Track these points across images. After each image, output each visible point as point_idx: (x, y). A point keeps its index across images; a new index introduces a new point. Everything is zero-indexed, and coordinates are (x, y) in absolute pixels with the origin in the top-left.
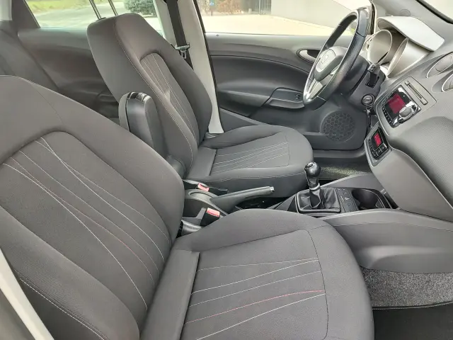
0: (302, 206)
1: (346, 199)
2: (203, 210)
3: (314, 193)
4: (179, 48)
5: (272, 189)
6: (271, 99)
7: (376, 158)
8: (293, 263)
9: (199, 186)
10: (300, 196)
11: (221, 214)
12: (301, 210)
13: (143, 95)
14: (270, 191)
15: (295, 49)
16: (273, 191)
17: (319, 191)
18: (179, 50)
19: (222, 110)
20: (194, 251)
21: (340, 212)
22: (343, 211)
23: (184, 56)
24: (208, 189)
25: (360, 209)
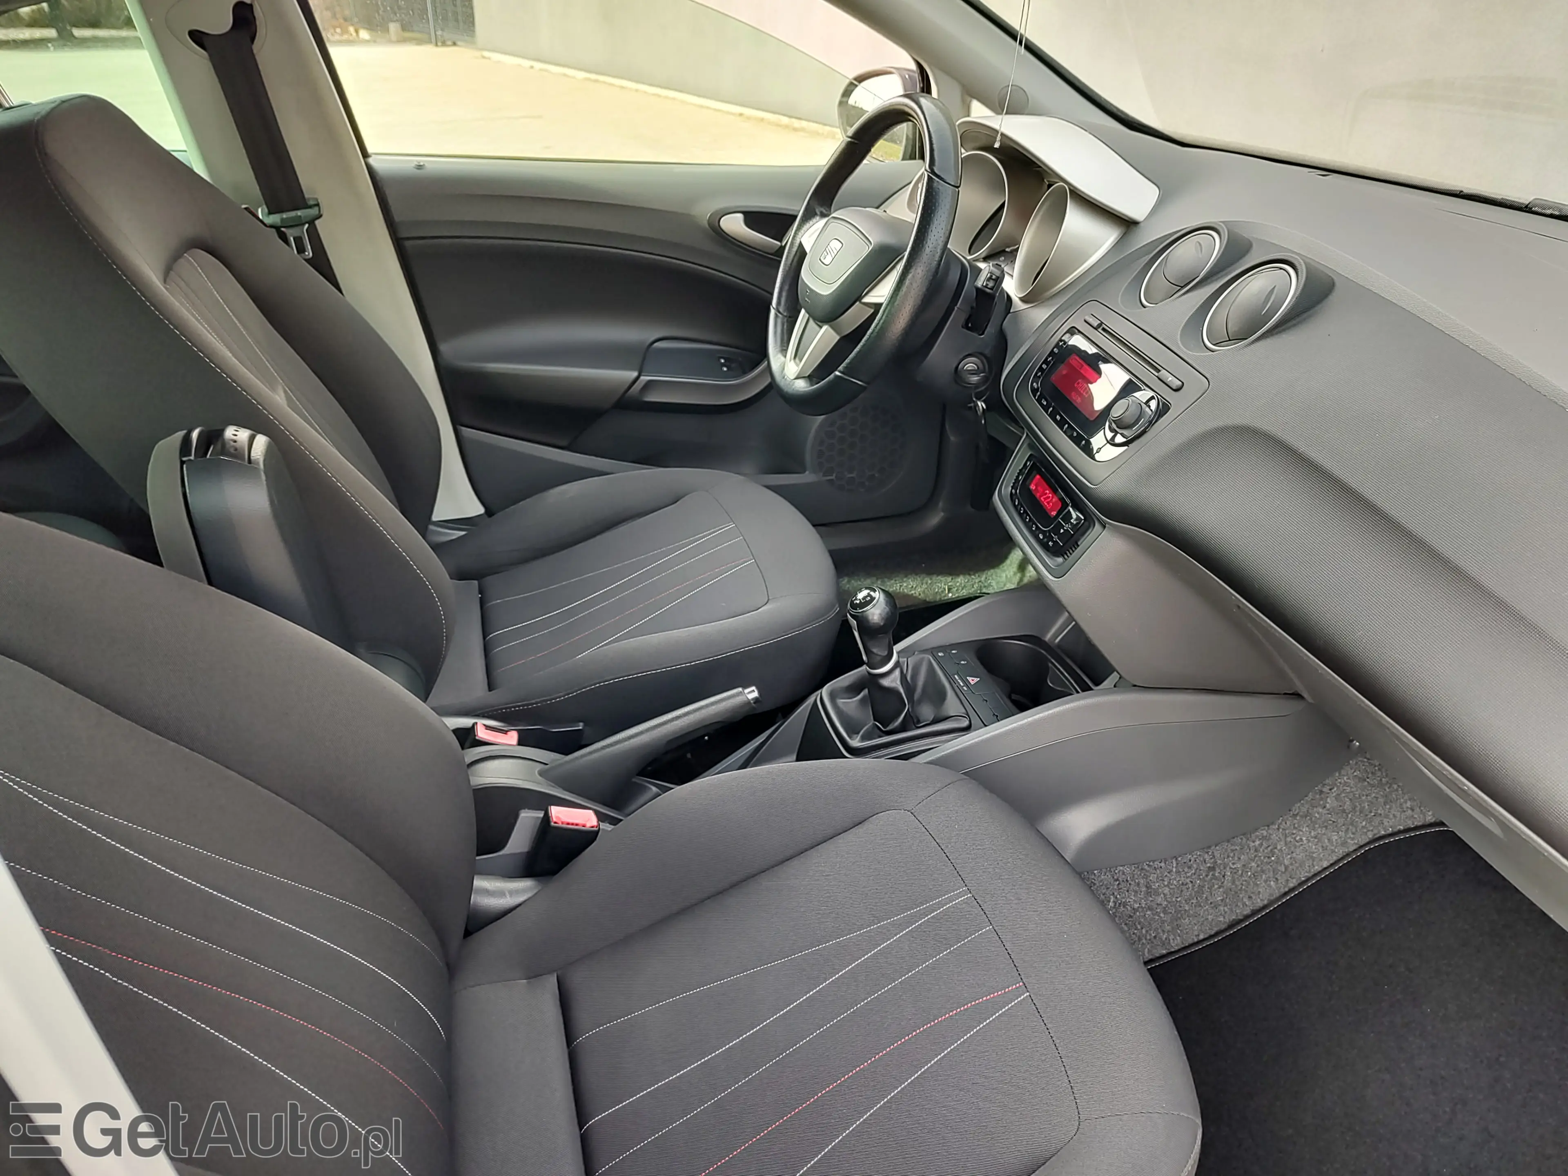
0: (853, 730)
1: (973, 680)
2: (528, 818)
3: (886, 682)
4: (274, 219)
5: (752, 693)
6: (644, 378)
7: (1056, 551)
8: (900, 926)
9: (482, 733)
10: (833, 696)
11: (601, 817)
12: (855, 743)
13: (243, 435)
14: (748, 703)
15: (703, 211)
16: (756, 700)
17: (897, 672)
18: (277, 228)
19: (466, 432)
20: (533, 974)
21: (968, 729)
22: (976, 721)
23: (301, 250)
24: (512, 738)
25: (1022, 708)
